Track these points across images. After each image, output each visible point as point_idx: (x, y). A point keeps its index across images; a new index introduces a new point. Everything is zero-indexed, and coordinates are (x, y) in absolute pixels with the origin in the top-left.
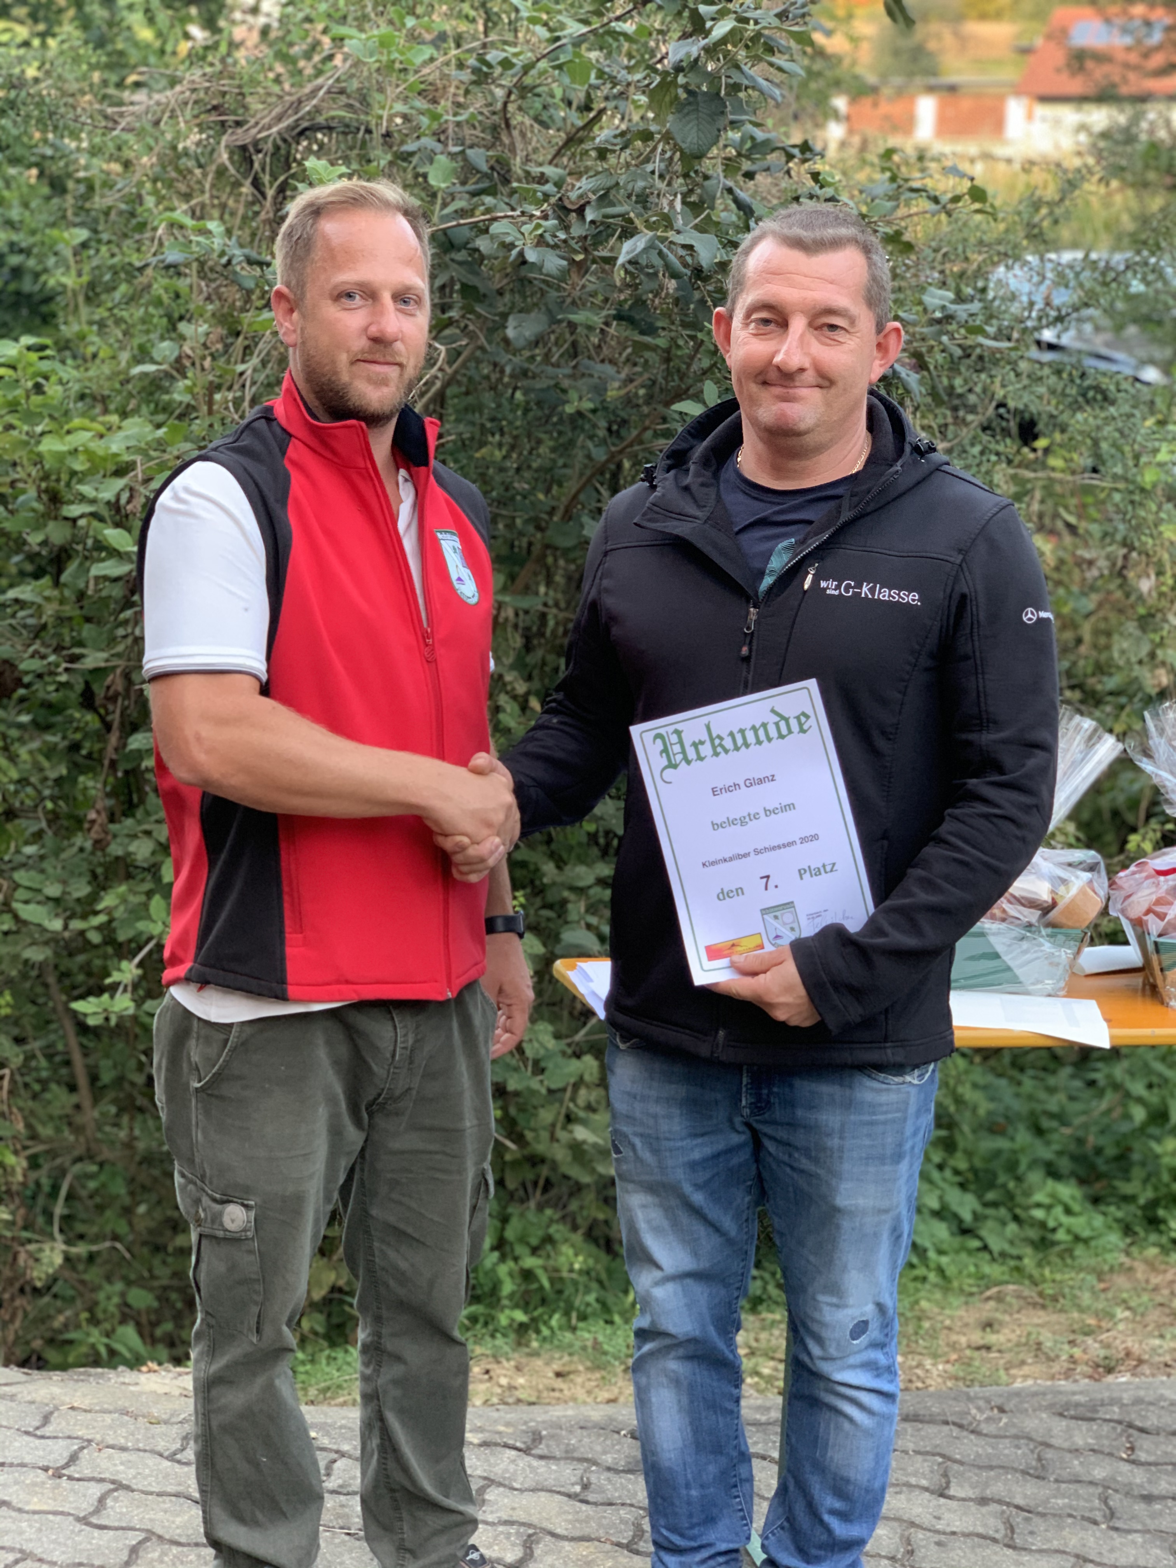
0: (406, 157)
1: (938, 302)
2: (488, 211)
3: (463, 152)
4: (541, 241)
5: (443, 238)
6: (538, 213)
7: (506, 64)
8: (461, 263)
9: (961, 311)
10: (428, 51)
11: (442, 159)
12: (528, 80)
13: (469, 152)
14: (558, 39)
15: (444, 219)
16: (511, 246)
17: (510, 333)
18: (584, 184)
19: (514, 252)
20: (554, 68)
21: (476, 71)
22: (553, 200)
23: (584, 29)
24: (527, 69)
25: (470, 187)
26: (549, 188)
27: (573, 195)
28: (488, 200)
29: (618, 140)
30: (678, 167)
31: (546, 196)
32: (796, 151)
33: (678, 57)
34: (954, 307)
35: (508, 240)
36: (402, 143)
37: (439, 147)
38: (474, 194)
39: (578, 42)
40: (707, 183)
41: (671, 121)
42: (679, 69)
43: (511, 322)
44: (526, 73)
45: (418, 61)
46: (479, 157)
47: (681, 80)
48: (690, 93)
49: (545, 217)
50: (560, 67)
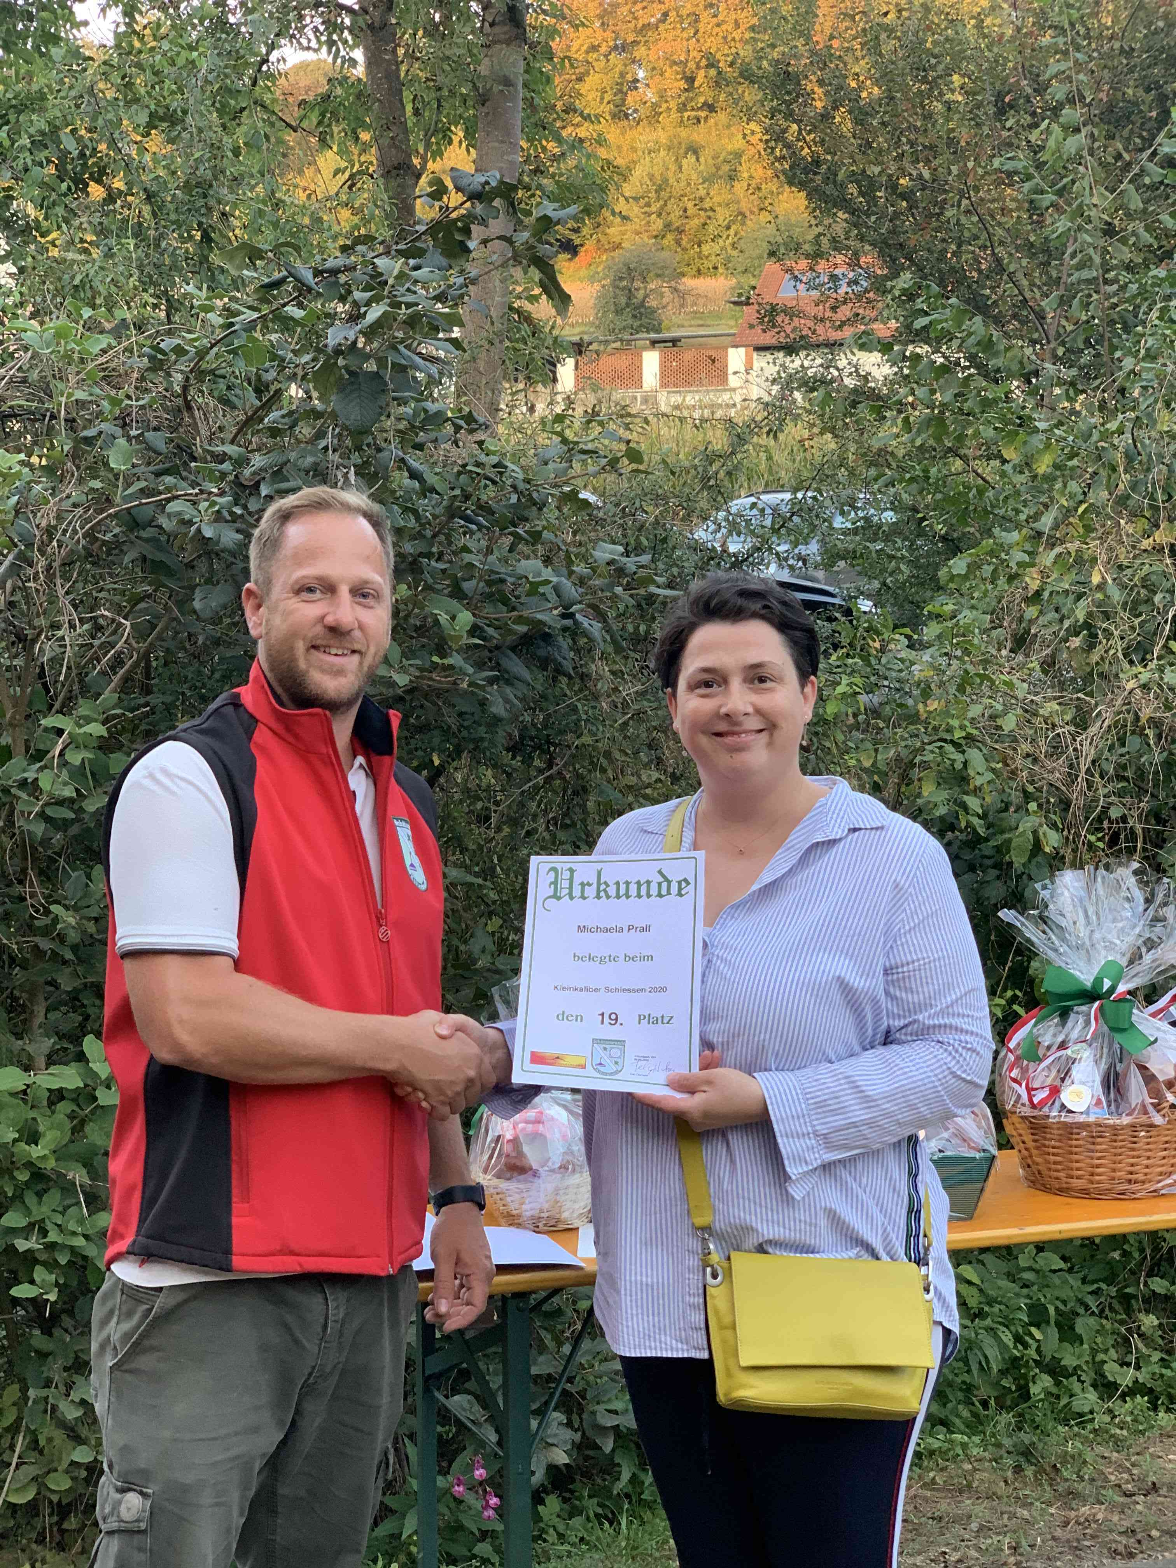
0: (88, 441)
1: (608, 556)
2: (168, 489)
3: (142, 434)
4: (218, 517)
5: (127, 517)
6: (215, 490)
7: (179, 351)
8: (147, 540)
9: (630, 563)
10: (104, 341)
11: (122, 441)
12: (204, 366)
13: (150, 435)
14: (232, 324)
15: (126, 499)
16: (190, 523)
17: (197, 605)
18: (258, 461)
19: (193, 529)
20: (228, 352)
21: (152, 358)
22: (232, 478)
23: (255, 315)
24: (202, 354)
25: (152, 468)
26: (226, 466)
27: (247, 472)
28: (169, 480)
29: (286, 420)
30: (348, 442)
31: (223, 475)
32: (462, 423)
33: (337, 341)
34: (625, 559)
35: (187, 517)
36: (85, 428)
37: (118, 431)
38: (158, 474)
39: (250, 326)
40: (379, 455)
41: (334, 402)
42: (338, 352)
43: (198, 594)
44: (201, 359)
45: (96, 350)
46: (158, 440)
47: (341, 362)
48: (351, 373)
49: (222, 494)
50: (234, 352)
